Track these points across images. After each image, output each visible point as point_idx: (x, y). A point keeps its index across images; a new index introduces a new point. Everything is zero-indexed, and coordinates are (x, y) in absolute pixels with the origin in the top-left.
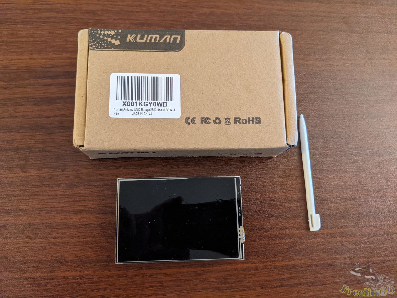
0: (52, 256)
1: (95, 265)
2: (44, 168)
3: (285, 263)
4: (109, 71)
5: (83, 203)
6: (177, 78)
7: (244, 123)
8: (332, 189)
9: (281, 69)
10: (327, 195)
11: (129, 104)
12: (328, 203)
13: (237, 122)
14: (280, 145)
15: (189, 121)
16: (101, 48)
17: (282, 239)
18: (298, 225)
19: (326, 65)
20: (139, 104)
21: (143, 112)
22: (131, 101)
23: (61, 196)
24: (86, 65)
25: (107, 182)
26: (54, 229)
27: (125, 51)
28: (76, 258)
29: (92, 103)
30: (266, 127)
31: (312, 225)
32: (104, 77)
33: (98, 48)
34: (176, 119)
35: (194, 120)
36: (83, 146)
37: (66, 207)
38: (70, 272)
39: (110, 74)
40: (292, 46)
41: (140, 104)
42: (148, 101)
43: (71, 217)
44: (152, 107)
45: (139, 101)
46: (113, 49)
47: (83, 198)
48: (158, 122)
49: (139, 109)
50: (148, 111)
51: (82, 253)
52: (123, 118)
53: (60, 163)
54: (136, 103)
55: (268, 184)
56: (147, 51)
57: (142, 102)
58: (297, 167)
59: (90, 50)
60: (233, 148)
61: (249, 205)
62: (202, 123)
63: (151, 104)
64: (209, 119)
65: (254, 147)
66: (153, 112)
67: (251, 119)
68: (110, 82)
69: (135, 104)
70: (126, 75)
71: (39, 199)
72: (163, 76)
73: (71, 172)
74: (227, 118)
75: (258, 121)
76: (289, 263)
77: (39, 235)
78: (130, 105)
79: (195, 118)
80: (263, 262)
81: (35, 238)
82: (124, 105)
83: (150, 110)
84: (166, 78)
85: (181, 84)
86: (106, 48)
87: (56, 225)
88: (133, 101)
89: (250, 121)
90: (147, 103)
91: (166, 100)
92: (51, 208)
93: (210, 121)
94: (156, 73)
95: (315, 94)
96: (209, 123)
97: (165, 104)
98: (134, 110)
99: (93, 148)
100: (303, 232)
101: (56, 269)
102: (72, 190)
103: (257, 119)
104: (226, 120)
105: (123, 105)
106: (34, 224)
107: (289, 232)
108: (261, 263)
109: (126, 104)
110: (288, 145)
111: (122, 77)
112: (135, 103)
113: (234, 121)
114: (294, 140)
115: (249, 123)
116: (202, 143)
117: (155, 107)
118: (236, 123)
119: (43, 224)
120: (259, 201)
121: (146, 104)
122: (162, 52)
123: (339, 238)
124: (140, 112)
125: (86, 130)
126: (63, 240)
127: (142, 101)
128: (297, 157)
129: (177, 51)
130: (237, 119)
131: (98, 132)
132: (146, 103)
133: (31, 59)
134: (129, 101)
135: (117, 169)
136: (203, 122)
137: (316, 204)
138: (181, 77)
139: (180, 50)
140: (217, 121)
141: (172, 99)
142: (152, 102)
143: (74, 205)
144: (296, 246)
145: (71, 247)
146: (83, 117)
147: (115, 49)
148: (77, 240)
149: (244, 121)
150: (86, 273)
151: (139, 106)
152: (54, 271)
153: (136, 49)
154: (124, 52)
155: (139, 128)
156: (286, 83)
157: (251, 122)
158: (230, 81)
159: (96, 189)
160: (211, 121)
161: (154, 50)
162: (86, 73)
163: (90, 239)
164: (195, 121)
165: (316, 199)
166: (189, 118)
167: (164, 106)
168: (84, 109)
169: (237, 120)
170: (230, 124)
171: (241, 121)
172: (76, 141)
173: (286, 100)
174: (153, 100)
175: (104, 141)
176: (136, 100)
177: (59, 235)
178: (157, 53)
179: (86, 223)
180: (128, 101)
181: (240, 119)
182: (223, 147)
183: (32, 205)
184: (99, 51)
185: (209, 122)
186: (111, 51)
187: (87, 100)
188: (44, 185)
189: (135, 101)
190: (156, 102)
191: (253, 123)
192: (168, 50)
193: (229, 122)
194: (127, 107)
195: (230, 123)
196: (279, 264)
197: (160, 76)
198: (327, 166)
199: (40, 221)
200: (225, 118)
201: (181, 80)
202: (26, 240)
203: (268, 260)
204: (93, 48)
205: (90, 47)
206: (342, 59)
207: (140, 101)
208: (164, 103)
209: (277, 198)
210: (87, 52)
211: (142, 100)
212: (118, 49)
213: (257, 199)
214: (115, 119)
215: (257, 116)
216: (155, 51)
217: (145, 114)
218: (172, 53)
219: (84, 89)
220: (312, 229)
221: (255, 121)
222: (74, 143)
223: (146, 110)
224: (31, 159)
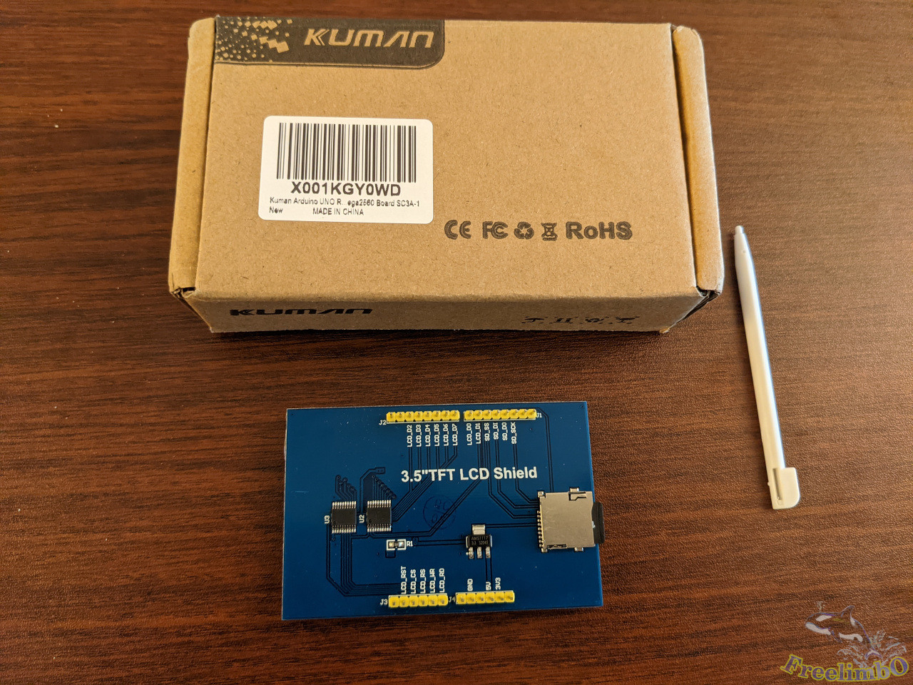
0: (127, 576)
1: (234, 600)
2: (113, 359)
3: (714, 592)
4: (261, 111)
5: (205, 444)
6: (425, 130)
7: (590, 237)
8: (822, 408)
9: (677, 110)
10: (811, 421)
11: (307, 189)
12: (815, 442)
13: (573, 234)
14: (681, 290)
15: (455, 230)
16: (242, 60)
17: (704, 530)
18: (743, 496)
19: (790, 111)
20: (333, 189)
21: (341, 207)
22: (312, 182)
23: (151, 428)
24: (206, 99)
25: (266, 391)
26: (135, 507)
27: (300, 65)
28: (188, 582)
29: (216, 186)
30: (643, 246)
31: (779, 495)
32: (248, 126)
33: (235, 59)
34: (421, 225)
35: (466, 227)
36: (193, 289)
37: (162, 453)
38: (171, 616)
39: (263, 119)
40: (703, 58)
41: (335, 188)
42: (353, 183)
43: (177, 478)
44: (364, 196)
45: (332, 181)
46: (271, 61)
47: (205, 432)
48: (377, 232)
49: (332, 202)
50: (353, 206)
51: (202, 568)
52: (292, 223)
53: (152, 346)
54: (325, 185)
55: (664, 395)
56: (353, 67)
57: (339, 184)
58: (734, 352)
59: (218, 63)
60: (564, 296)
61: (618, 447)
62: (485, 236)
63: (360, 189)
64: (503, 225)
65: (615, 295)
66: (365, 208)
67: (606, 226)
68: (261, 137)
69: (322, 189)
70: (302, 120)
71: (98, 434)
72: (392, 123)
73: (178, 369)
74: (547, 224)
75: (624, 231)
76: (723, 591)
77: (96, 524)
78: (309, 190)
79: (469, 223)
80: (660, 590)
81: (86, 531)
82: (296, 191)
83: (359, 203)
84: (399, 127)
85: (434, 142)
86: (254, 59)
87: (138, 499)
88: (318, 181)
89: (604, 231)
90: (352, 185)
91: (399, 181)
92: (128, 455)
93: (505, 230)
94: (373, 117)
95: (768, 178)
96: (504, 235)
97: (395, 190)
98: (319, 203)
99: (217, 292)
100: (756, 512)
101: (137, 610)
102: (178, 412)
103: (623, 227)
104: (545, 228)
105: (293, 192)
106: (84, 497)
107: (720, 513)
108: (653, 592)
109: (300, 188)
110: (700, 290)
111: (291, 125)
112: (323, 186)
113: (565, 230)
114: (715, 278)
115: (603, 236)
116: (487, 283)
117: (370, 197)
118: (569, 236)
119: (106, 494)
120: (644, 438)
121: (349, 189)
122: (389, 68)
123: (847, 529)
124: (333, 208)
125: (200, 250)
126: (156, 535)
127: (340, 181)
128: (732, 329)
129: (426, 68)
130: (573, 227)
131: (231, 254)
132: (350, 187)
133: (86, 103)
134: (307, 181)
135: (290, 359)
136: (489, 233)
137: (784, 442)
138: (435, 125)
139: (434, 65)
140: (524, 231)
141: (412, 178)
142: (363, 185)
143: (184, 449)
144: (740, 549)
145: (173, 553)
146: (196, 219)
147: (278, 61)
148: (191, 535)
149: (591, 233)
150: (211, 618)
151: (332, 193)
152: (131, 615)
153: (327, 62)
154: (299, 67)
155: (332, 245)
156: (691, 143)
157: (607, 234)
158: (554, 137)
159: (237, 409)
160: (509, 231)
161: (370, 63)
162: (204, 117)
163: (224, 533)
164: (468, 230)
165: (784, 432)
166: (454, 223)
167: (392, 194)
168: (198, 200)
169: (573, 230)
170: (554, 239)
171: (582, 232)
172: (177, 277)
173: (693, 182)
174: (366, 180)
175: (245, 275)
176: (324, 179)
177: (145, 523)
178: (377, 70)
179: (215, 493)
180: (304, 181)
181: (579, 226)
182: (539, 293)
183: (80, 449)
184: (239, 67)
185: (502, 233)
186: (267, 67)
187: (206, 178)
188: (112, 399)
189: (321, 182)
190: (374, 184)
191: (612, 236)
192: (403, 64)
193: (553, 234)
194: (302, 196)
195: (556, 236)
196: (699, 595)
197: (384, 124)
198: (807, 350)
199: (98, 489)
200: (543, 225)
201: (435, 133)
202: (65, 536)
203: (670, 583)
204: (225, 59)
205: (217, 57)
206: (828, 100)
207: (335, 183)
208: (394, 187)
209: (689, 428)
210: (209, 68)
211: (338, 179)
212: (284, 61)
213: (637, 432)
214: (272, 223)
215: (622, 220)
216: (373, 67)
217: (346, 212)
218: (414, 71)
219: (199, 155)
220: (777, 505)
221: (616, 231)
222: (170, 284)
223: (349, 204)
224: (81, 337)
